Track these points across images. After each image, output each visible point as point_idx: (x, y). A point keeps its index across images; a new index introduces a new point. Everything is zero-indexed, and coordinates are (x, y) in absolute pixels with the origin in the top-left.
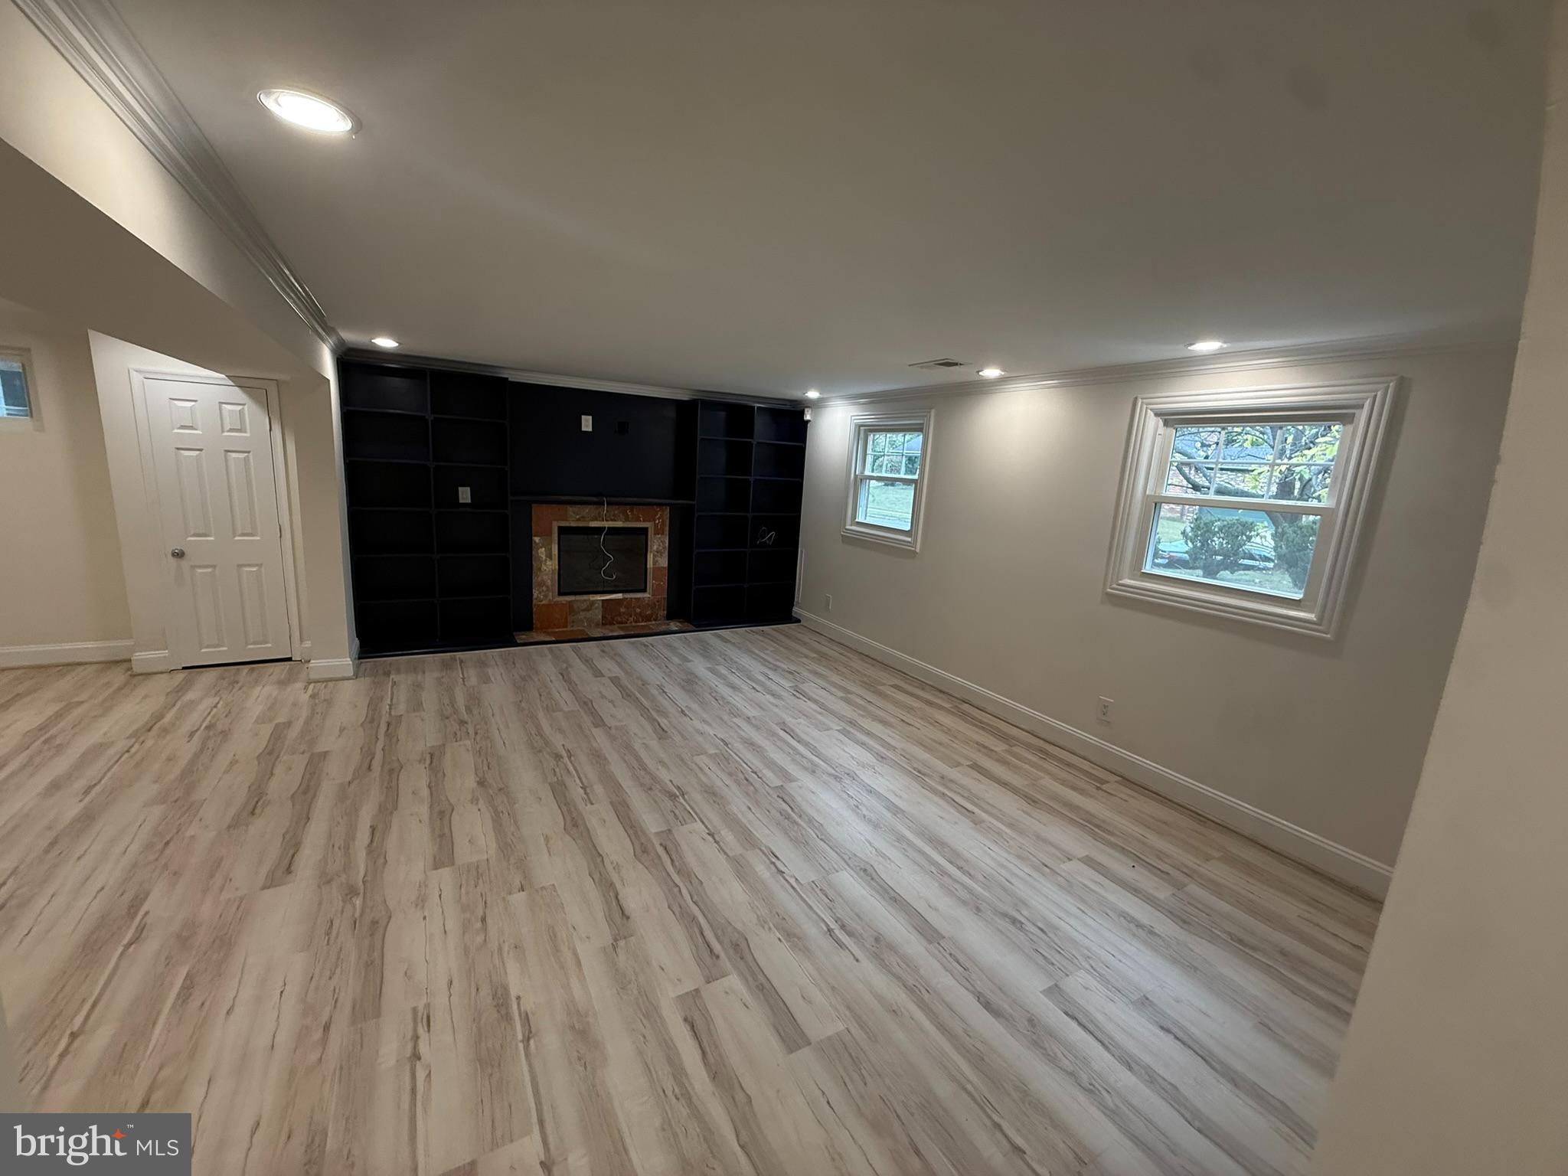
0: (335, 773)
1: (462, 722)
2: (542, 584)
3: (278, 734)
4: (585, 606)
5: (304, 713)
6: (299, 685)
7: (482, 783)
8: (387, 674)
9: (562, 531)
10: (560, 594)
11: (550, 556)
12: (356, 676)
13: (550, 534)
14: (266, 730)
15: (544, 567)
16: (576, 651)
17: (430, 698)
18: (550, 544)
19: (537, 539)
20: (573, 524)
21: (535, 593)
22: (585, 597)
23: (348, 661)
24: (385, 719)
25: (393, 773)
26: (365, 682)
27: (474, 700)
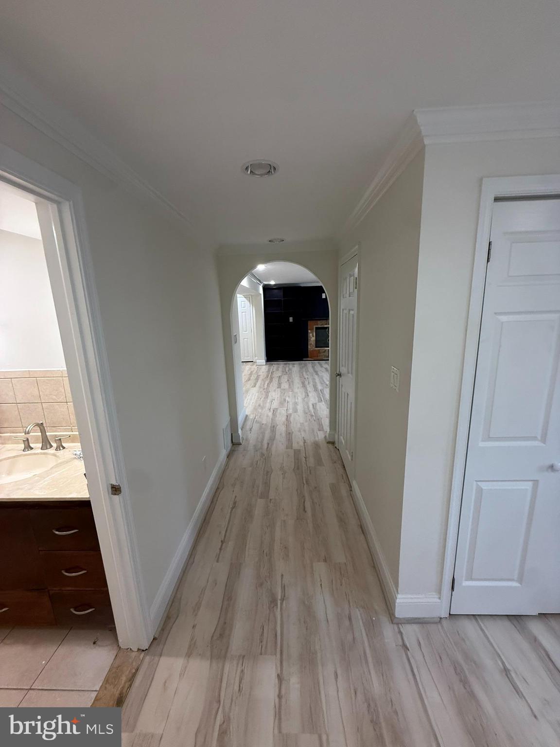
0: (261, 378)
1: (287, 373)
2: (311, 344)
3: (251, 372)
4: (323, 351)
5: (256, 370)
6: (255, 366)
7: (288, 380)
8: (272, 365)
9: (316, 328)
10: (316, 347)
11: (313, 336)
12: (266, 365)
13: (313, 329)
14: (249, 372)
15: (311, 339)
16: (319, 363)
17: (280, 369)
18: (313, 332)
19: (309, 331)
20: (320, 326)
21: (309, 347)
22: (323, 348)
23: (264, 361)
24: (271, 371)
25: (271, 379)
26: (267, 366)
27: (290, 370)
